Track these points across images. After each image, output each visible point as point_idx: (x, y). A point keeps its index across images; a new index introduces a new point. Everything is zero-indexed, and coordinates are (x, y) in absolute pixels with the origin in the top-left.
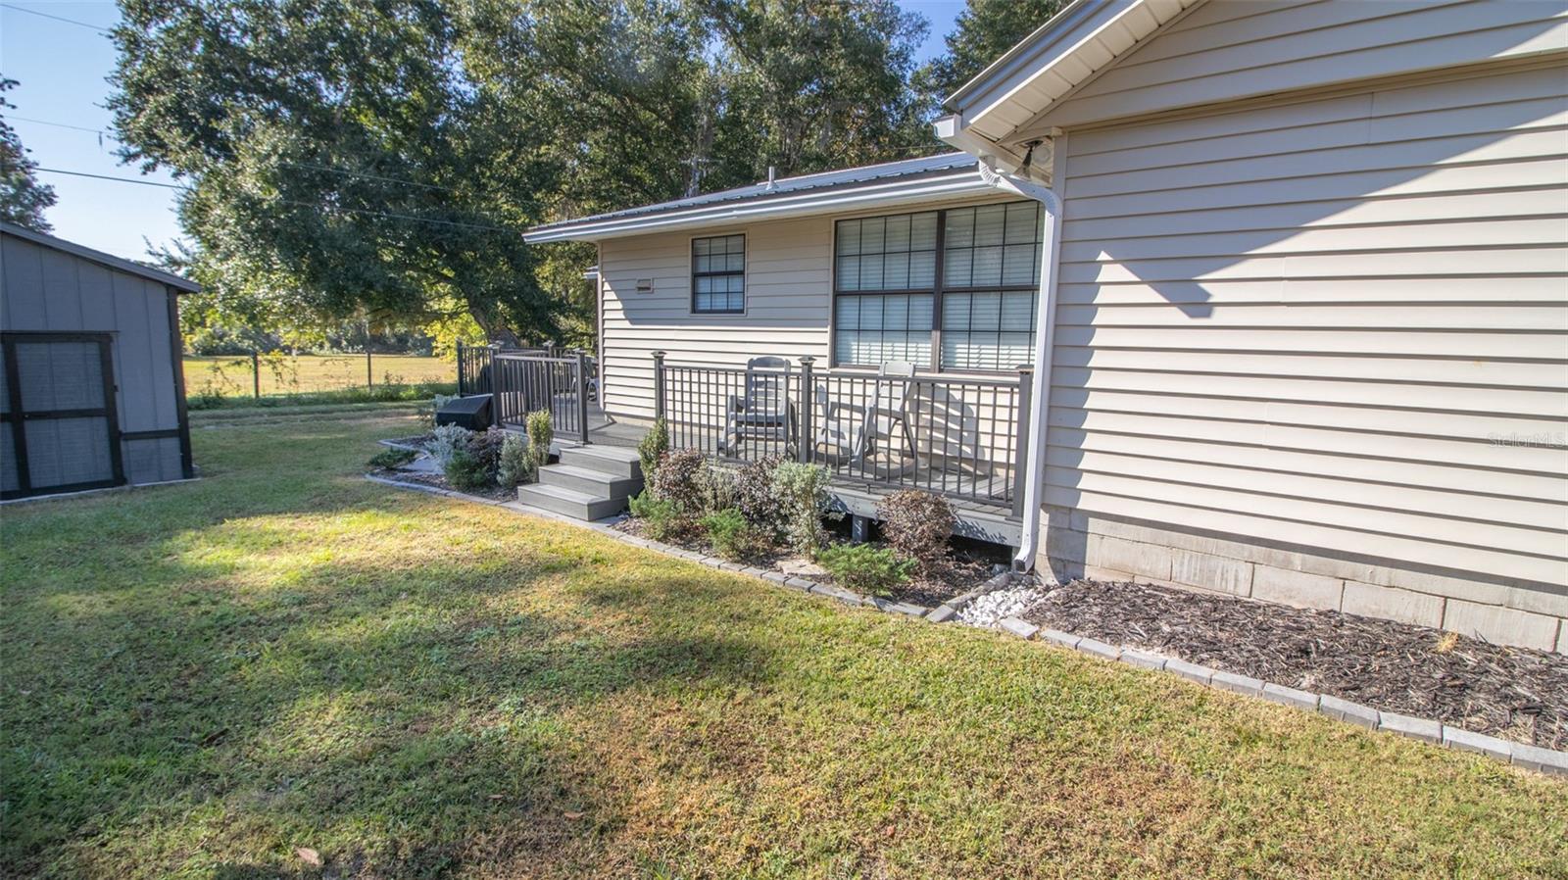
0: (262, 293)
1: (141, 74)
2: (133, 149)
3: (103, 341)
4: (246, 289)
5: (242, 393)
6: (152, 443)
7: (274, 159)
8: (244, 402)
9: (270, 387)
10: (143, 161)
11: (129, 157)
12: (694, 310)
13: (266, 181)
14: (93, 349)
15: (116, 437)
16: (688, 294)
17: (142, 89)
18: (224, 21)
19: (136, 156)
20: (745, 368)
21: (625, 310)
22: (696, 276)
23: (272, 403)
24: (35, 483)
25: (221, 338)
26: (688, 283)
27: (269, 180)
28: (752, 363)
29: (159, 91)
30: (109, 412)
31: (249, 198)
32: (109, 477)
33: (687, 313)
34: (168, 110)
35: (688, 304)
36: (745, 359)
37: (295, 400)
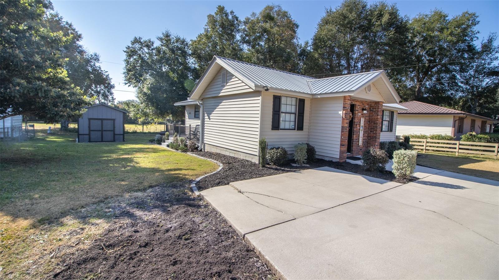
0: (148, 111)
1: (129, 67)
2: (127, 82)
3: (114, 120)
4: (145, 110)
5: (140, 131)
6: (119, 136)
7: (150, 85)
8: (141, 133)
9: (146, 130)
10: (129, 84)
11: (126, 84)
12: (195, 117)
13: (148, 89)
14: (112, 121)
15: (114, 134)
16: (194, 114)
17: (129, 70)
18: (144, 56)
19: (127, 83)
20: (195, 126)
21: (188, 117)
22: (195, 112)
23: (146, 133)
24: (104, 140)
25: (147, 120)
26: (194, 113)
27: (149, 89)
28: (196, 126)
29: (132, 71)
30: (114, 131)
31: (145, 92)
32: (113, 140)
33: (194, 118)
34: (133, 75)
35: (194, 116)
36: (196, 125)
37: (149, 133)
